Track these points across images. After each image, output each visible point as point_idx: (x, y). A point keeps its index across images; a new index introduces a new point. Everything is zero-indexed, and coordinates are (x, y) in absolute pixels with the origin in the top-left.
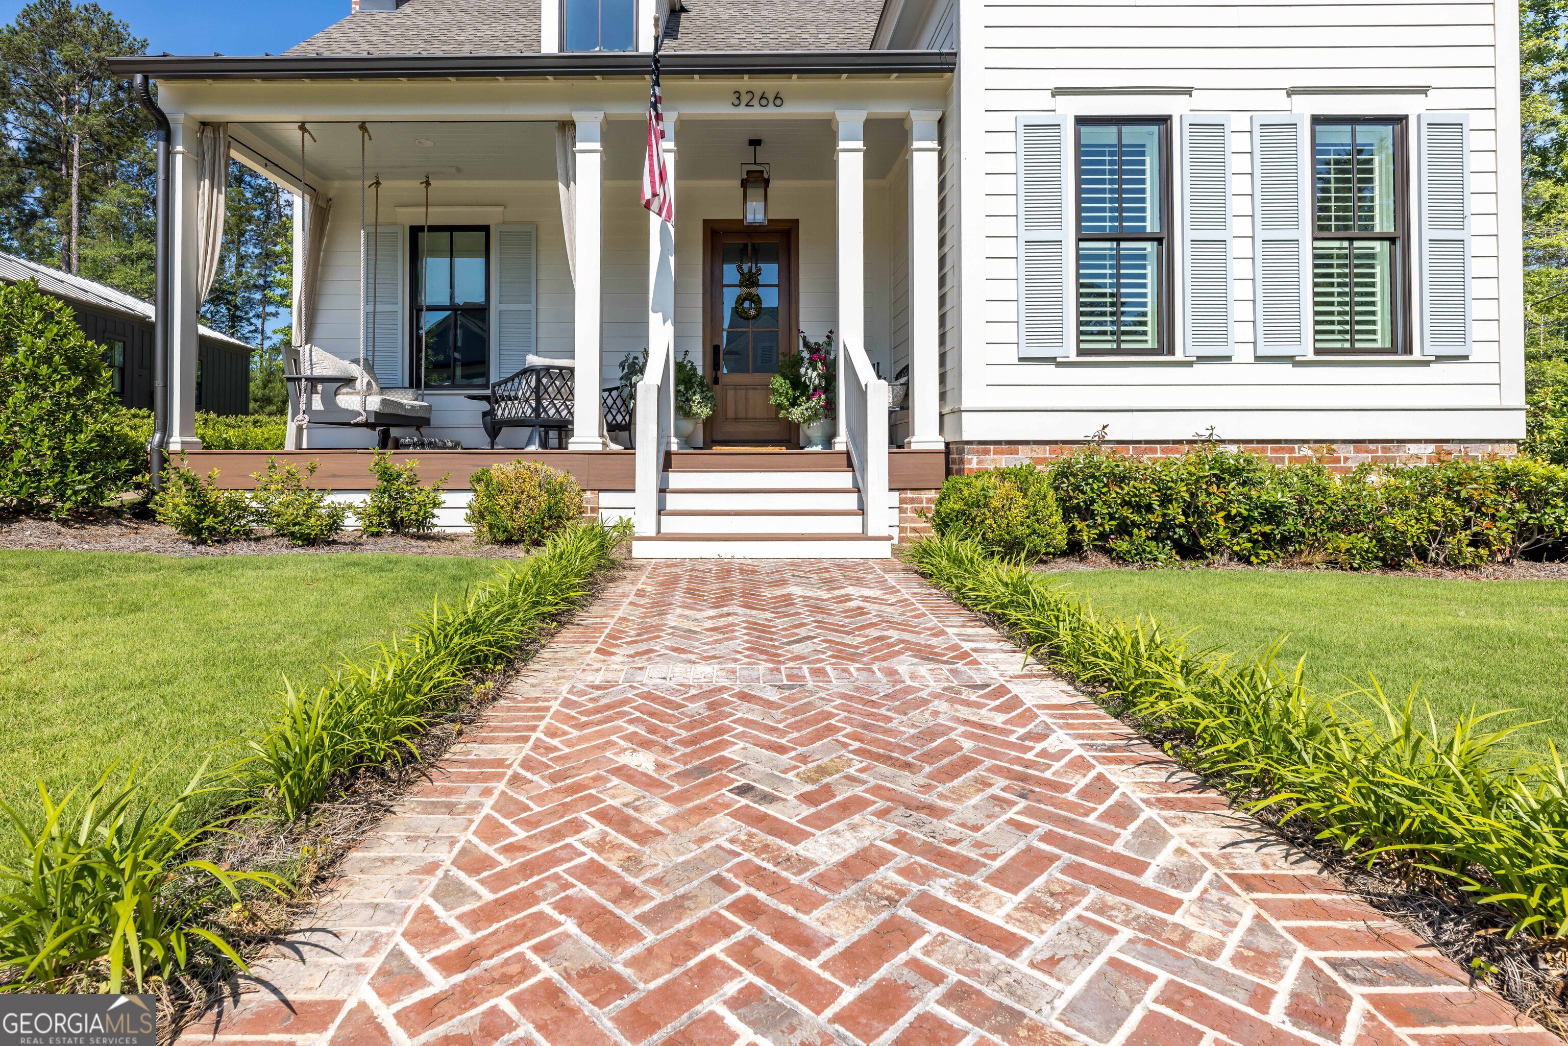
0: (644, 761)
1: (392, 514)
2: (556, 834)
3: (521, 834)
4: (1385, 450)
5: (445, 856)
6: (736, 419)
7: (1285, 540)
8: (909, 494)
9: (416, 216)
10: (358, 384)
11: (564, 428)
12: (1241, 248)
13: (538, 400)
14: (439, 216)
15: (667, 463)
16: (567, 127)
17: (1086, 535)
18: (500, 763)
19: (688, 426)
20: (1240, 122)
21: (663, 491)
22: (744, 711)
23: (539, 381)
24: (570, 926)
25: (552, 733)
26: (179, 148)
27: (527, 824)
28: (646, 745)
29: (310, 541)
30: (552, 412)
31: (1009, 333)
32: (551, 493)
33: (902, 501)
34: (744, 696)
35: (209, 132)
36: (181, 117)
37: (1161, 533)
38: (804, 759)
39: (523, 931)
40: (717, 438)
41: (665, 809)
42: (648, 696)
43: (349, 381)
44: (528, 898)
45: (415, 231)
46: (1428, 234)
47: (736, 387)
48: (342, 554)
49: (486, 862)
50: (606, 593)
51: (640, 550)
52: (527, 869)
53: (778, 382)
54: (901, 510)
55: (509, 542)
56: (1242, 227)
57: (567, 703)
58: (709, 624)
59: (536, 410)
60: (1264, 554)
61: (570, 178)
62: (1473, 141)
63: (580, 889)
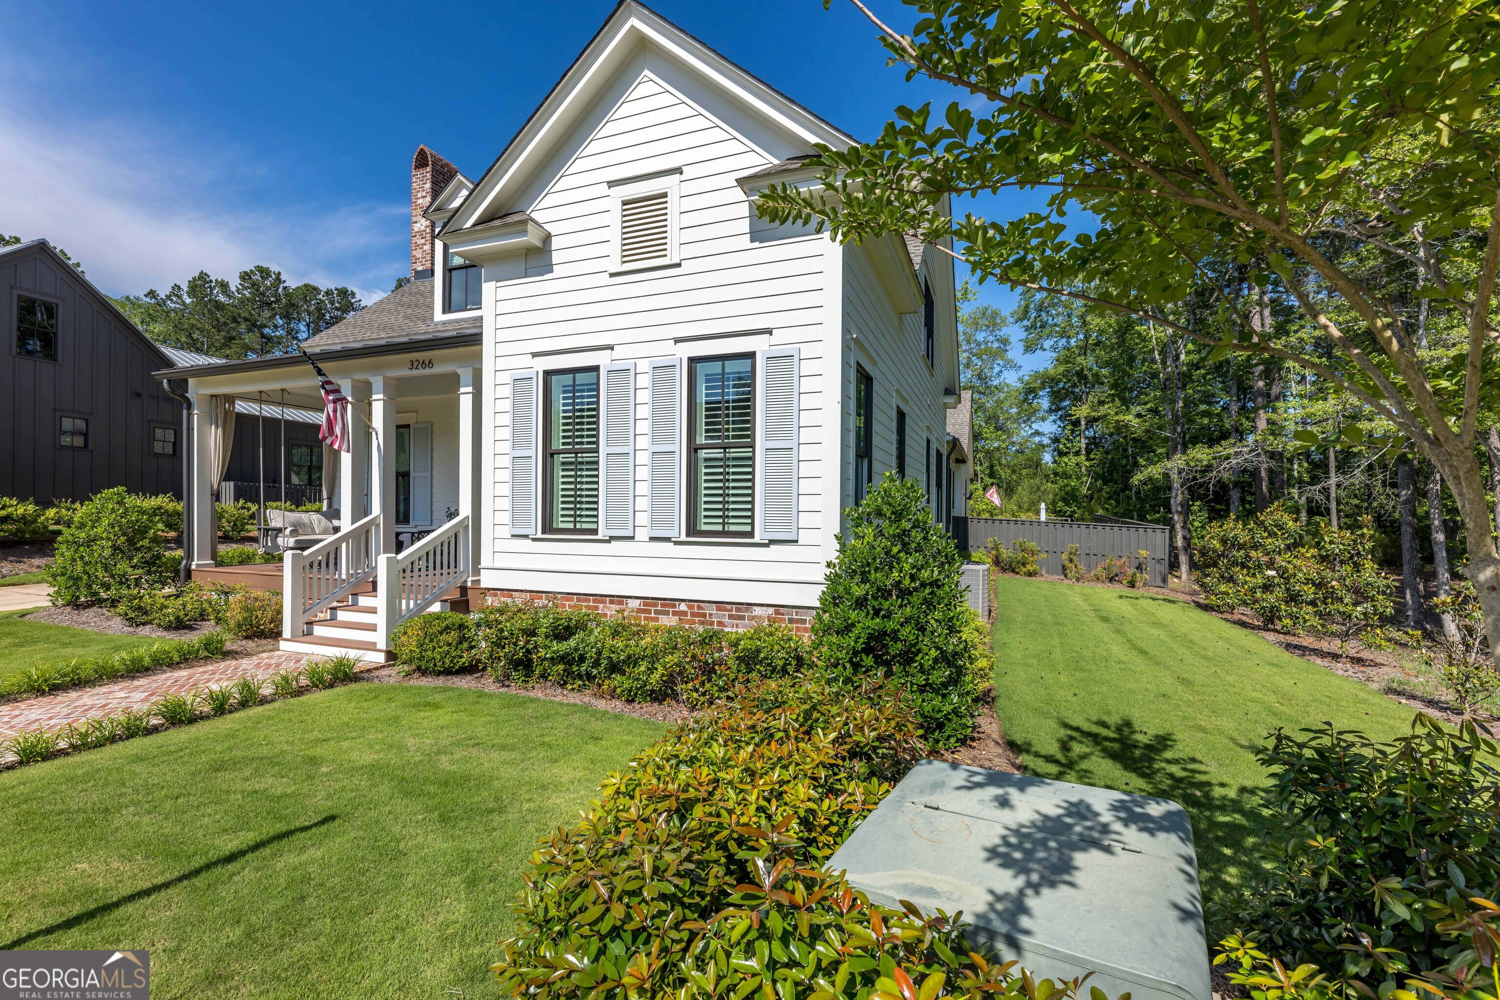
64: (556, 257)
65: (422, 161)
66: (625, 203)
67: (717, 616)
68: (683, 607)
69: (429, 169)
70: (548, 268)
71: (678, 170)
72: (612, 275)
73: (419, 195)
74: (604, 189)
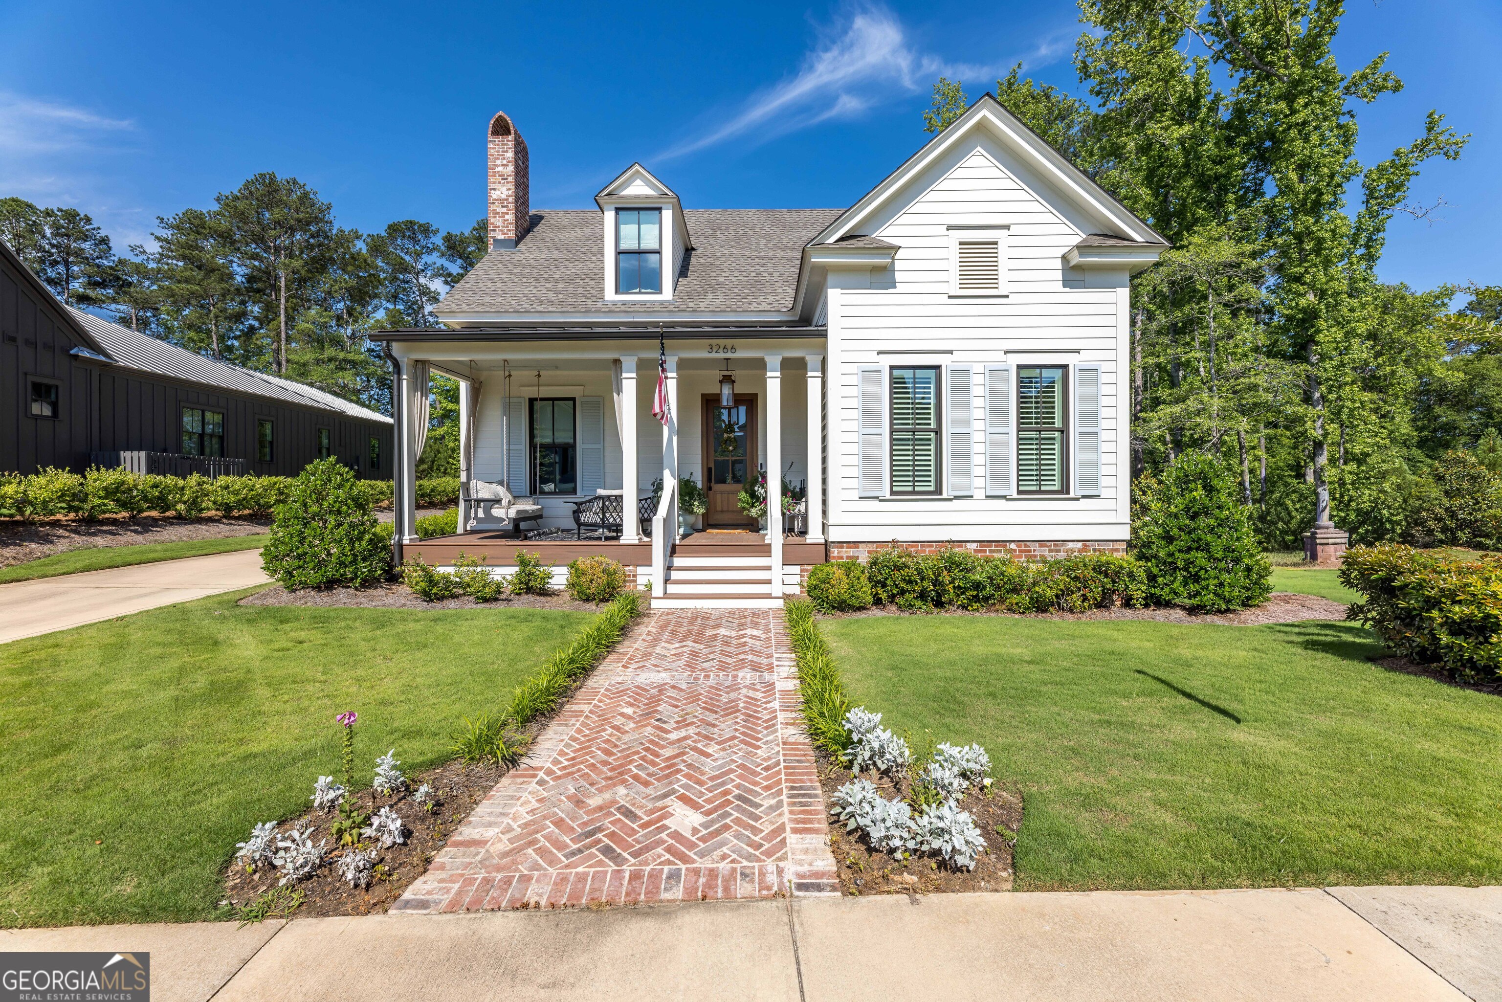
0: (629, 711)
1: (527, 584)
2: (598, 732)
3: (588, 732)
4: (1055, 546)
5: (566, 738)
6: (722, 511)
7: (986, 599)
8: (806, 567)
9: (533, 392)
10: (503, 502)
11: (618, 529)
12: (978, 437)
13: (604, 515)
14: (546, 392)
15: (673, 551)
16: (617, 362)
17: (884, 596)
18: (582, 711)
19: (691, 519)
20: (979, 368)
21: (669, 568)
22: (672, 693)
23: (604, 504)
24: (599, 752)
25: (600, 701)
26: (405, 377)
27: (590, 729)
28: (632, 705)
29: (486, 600)
30: (611, 520)
31: (854, 483)
32: (609, 575)
33: (802, 571)
34: (673, 687)
35: (420, 366)
36: (406, 360)
37: (923, 596)
38: (683, 710)
39: (587, 754)
40: (711, 522)
41: (632, 725)
42: (638, 687)
43: (498, 501)
44: (589, 747)
45: (532, 401)
46: (1077, 431)
47: (722, 493)
48: (501, 607)
49: (578, 739)
50: (632, 634)
51: (655, 604)
52: (589, 741)
53: (743, 495)
54: (802, 576)
55: (587, 600)
56: (979, 425)
57: (607, 690)
58: (673, 652)
59: (602, 520)
60: (975, 606)
61: (619, 391)
62: (1104, 378)
63: (603, 745)
64: (898, 277)
65: (502, 129)
66: (961, 244)
67: (1040, 551)
68: (1013, 546)
69: (510, 138)
70: (893, 284)
71: (1007, 227)
72: (950, 297)
73: (498, 162)
74: (943, 230)
